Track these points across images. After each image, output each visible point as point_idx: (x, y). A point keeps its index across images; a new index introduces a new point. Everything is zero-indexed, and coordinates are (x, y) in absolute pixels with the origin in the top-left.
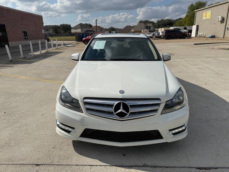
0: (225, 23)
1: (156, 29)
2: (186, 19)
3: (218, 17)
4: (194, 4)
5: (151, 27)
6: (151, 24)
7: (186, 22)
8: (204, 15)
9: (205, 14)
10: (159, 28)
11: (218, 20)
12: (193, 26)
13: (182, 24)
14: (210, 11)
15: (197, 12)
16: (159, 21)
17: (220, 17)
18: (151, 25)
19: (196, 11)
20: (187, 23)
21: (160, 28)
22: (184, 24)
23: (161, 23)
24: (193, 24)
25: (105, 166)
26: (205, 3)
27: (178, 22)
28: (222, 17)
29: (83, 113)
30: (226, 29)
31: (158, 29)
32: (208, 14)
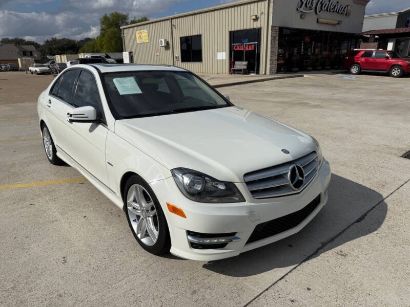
0: (171, 49)
1: (49, 57)
2: (102, 41)
3: (160, 40)
4: (108, 15)
5: (33, 53)
6: (33, 46)
7: (103, 45)
8: (138, 36)
9: (139, 34)
10: (54, 55)
11: (162, 44)
12: (124, 53)
13: (95, 49)
14: (146, 31)
15: (125, 30)
16: (48, 41)
17: (163, 40)
18: (32, 48)
19: (123, 29)
20: (105, 47)
21: (59, 56)
22: (99, 48)
23: (54, 46)
24: (121, 50)
25: (295, 268)
26: (125, 16)
27: (88, 45)
28: (165, 40)
29: (245, 201)
30: (175, 59)
31: (53, 57)
32: (143, 35)
